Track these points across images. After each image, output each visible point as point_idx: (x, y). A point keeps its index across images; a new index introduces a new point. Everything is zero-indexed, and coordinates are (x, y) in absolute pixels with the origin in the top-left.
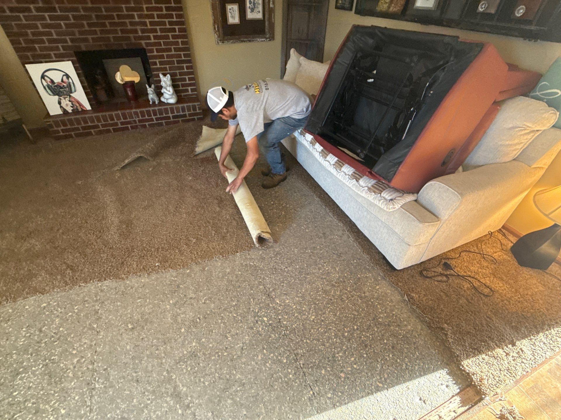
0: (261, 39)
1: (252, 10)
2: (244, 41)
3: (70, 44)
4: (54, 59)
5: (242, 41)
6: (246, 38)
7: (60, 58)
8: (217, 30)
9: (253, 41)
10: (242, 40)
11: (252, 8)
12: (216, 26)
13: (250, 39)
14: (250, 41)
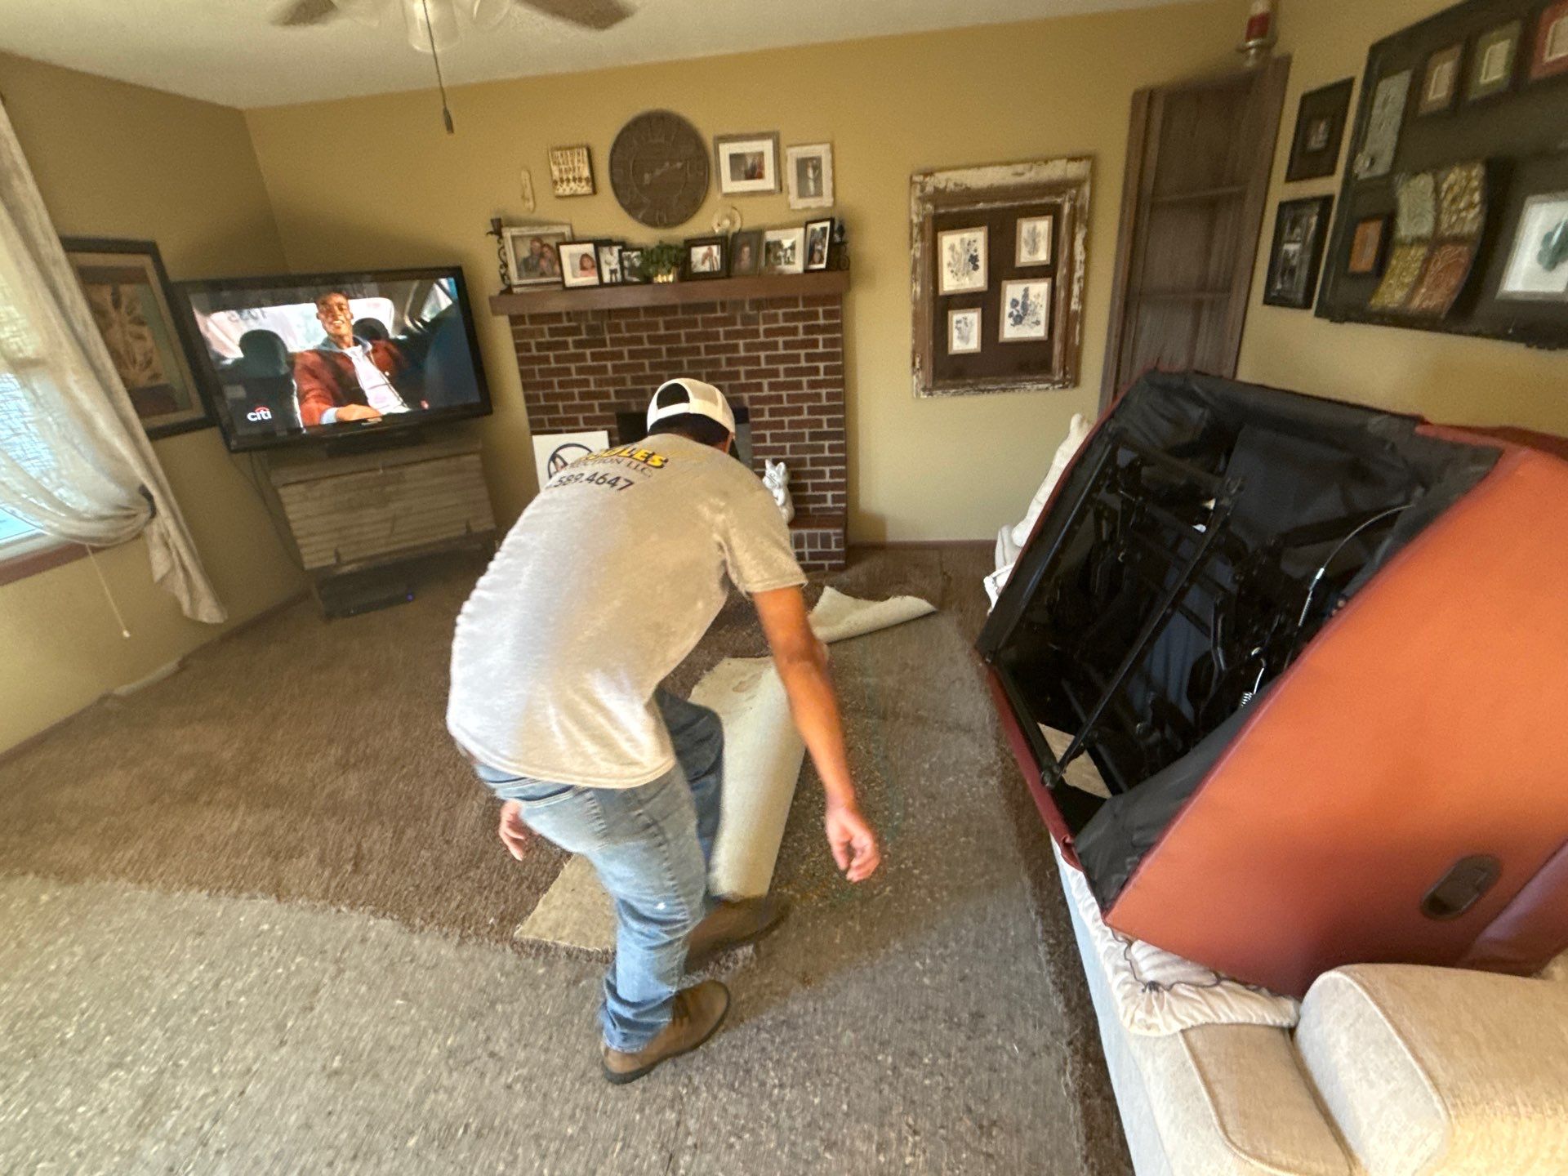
0: (1035, 386)
1: (1018, 320)
2: (989, 391)
3: (613, 399)
4: (582, 426)
5: (983, 391)
6: (995, 383)
7: (591, 425)
8: (918, 366)
9: (1013, 389)
10: (982, 387)
11: (1018, 316)
12: (918, 360)
13: (1003, 386)
14: (1004, 390)
